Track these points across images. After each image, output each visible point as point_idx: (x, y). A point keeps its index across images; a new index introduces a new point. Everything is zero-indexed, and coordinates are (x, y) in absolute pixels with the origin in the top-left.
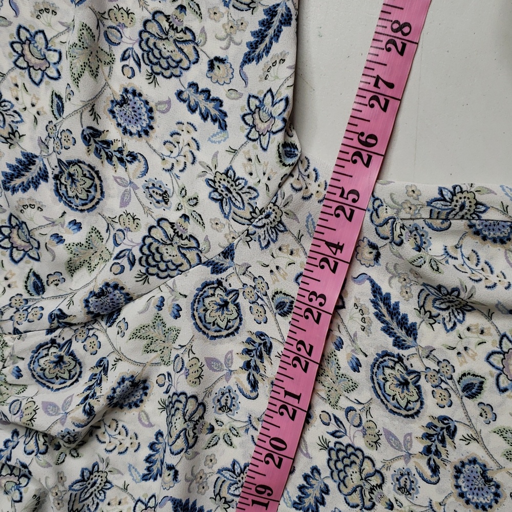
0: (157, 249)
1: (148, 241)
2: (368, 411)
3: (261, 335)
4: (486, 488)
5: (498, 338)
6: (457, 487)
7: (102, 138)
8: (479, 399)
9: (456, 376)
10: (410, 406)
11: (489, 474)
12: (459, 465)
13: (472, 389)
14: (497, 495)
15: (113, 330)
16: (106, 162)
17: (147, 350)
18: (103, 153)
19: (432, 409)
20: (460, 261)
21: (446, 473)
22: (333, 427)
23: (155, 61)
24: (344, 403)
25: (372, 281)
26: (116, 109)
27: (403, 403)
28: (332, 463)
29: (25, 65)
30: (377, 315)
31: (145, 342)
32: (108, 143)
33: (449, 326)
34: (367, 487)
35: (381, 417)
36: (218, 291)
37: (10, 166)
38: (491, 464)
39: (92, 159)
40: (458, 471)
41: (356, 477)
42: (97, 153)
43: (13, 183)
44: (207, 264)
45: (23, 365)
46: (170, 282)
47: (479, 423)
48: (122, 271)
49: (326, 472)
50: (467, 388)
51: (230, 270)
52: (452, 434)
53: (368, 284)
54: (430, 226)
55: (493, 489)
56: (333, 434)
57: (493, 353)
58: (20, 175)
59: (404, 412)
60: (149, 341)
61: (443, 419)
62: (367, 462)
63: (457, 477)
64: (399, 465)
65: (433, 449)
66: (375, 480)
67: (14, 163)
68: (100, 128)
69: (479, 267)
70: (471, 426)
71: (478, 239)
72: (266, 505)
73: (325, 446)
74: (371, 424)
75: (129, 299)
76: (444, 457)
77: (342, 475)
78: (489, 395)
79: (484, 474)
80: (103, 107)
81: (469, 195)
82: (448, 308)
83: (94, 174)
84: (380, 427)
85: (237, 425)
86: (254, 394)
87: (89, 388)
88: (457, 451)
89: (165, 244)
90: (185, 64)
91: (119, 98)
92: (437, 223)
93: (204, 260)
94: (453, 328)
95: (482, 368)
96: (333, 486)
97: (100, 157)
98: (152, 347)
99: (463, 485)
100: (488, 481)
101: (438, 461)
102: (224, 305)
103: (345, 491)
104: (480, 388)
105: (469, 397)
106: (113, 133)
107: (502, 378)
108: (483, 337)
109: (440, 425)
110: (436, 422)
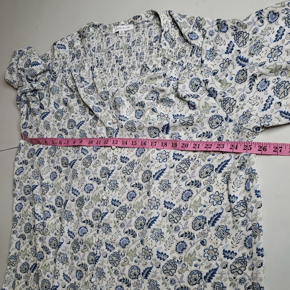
0: (228, 102)
1: (229, 99)
2: (199, 166)
3: (212, 135)
5: (222, 193)
6: (186, 191)
7: (255, 79)
8: (207, 191)
9: (211, 185)
11: (190, 198)
12: (191, 190)
13: (209, 189)
14: (186, 200)
15: (206, 97)
16: (249, 82)
17: (203, 107)
18: (251, 80)
19: (202, 181)
20: (239, 179)
21: (188, 188)
22: (194, 158)
23: (278, 87)
24: (200, 159)
25: (230, 159)
26: (264, 80)
27: (202, 174)
28: (185, 160)
29: (272, 51)
30: (222, 162)
31: (205, 106)
32: (254, 81)
33: (223, 181)
34: (181, 170)
35: (198, 169)
36: (221, 121)
37: (243, 57)
38: (192, 197)
39: (248, 78)
40: (189, 190)
41: (183, 166)
42: (251, 79)
43: (238, 59)
45: (194, 76)
47: (201, 193)
48: (221, 95)
49: (183, 159)
50: (209, 188)
51: (226, 122)
52: (197, 187)
53: (229, 158)
54: (246, 170)
55: (187, 200)
56: (192, 159)
57: (218, 192)
58: (241, 60)
59: (200, 174)
60: (205, 107)
61: (201, 184)
62: (187, 168)
63: (188, 190)
64: (188, 176)
65: (193, 183)
66: (183, 171)
67: (244, 58)
68: (257, 78)
69: (238, 185)
70: (200, 191)
71: (245, 183)
72: (173, 146)
73: (189, 157)
74: (196, 167)
76: (192, 186)
77: (183, 163)
78: (208, 194)
79: (190, 196)
80: (263, 77)
81: (254, 177)
82: (227, 179)
83: (245, 80)
84: (196, 169)
85: (189, 135)
86: (197, 137)
87: (191, 95)
88: (194, 189)
89: (230, 104)
90: (278, 96)
91: (266, 80)
92: (247, 171)
94: (222, 181)
95: (214, 191)
97: (250, 80)
98: (204, 108)
100: (188, 198)
101: (191, 185)
102: (217, 123)
103: (180, 165)
104: (210, 191)
105: (207, 189)
106: (257, 82)
107: (213, 196)
108: (222, 189)
109: (199, 184)
110: (199, 182)
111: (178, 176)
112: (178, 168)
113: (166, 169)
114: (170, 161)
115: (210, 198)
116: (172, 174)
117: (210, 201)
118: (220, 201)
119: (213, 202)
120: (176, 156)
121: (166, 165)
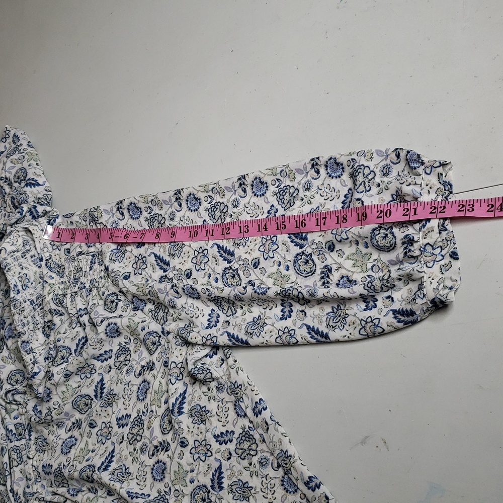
2: (156, 418)
3: (153, 363)
4: (161, 475)
5: (203, 439)
6: (154, 466)
8: (183, 449)
9: (181, 436)
10: (165, 430)
11: (165, 472)
12: (160, 461)
13: (183, 444)
14: (162, 479)
19: (169, 437)
20: (222, 406)
21: (155, 459)
22: (145, 410)
24: (153, 408)
27: (165, 427)
28: (135, 419)
33: (194, 422)
34: (135, 437)
35: (156, 424)
38: (168, 469)
40: (158, 462)
41: (136, 431)
44: (163, 328)
45: (107, 293)
46: (152, 320)
47: (176, 456)
49: (132, 420)
50: (182, 443)
52: (167, 450)
54: (227, 389)
55: (162, 477)
56: (143, 412)
57: (198, 441)
59: (162, 430)
61: (168, 444)
62: (142, 430)
63: (156, 463)
64: (147, 441)
65: (158, 448)
66: (139, 438)
69: (225, 413)
70: (173, 454)
71: (234, 407)
73: (139, 413)
74: (152, 422)
75: (142, 310)
76: (158, 454)
77: (134, 426)
78: (186, 451)
79: (163, 470)
81: (242, 393)
82: (198, 417)
84: (153, 425)
85: (124, 380)
86: (137, 377)
88: (163, 456)
92: (229, 391)
93: (163, 326)
94: (194, 423)
95: (191, 442)
96: (129, 426)
99: (156, 467)
100: (163, 473)
101: (156, 453)
103: (130, 431)
104: (186, 446)
105: (180, 445)
107: (194, 449)
108: (200, 434)
109: (166, 444)
110: (166, 442)
111: (135, 450)
112: (130, 438)
113: (114, 449)
114: (116, 434)
115: (192, 455)
116: (126, 452)
117: (195, 459)
118: (208, 450)
119: (199, 457)
120: (121, 422)
121: (113, 443)
